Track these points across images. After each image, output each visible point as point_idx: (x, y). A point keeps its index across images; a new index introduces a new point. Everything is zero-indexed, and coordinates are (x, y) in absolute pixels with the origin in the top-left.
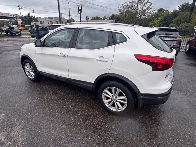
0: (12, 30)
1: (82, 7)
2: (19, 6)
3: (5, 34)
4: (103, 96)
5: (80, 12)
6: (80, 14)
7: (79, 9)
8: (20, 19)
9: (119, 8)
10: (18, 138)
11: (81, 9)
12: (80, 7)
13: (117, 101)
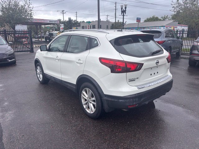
0: (51, 37)
1: (126, 8)
2: (63, 11)
3: (44, 41)
4: (82, 97)
5: (124, 14)
6: (123, 16)
7: (123, 10)
8: (63, 25)
9: (172, 5)
10: (8, 118)
11: (124, 10)
12: (124, 8)
13: (91, 103)
